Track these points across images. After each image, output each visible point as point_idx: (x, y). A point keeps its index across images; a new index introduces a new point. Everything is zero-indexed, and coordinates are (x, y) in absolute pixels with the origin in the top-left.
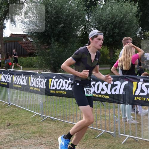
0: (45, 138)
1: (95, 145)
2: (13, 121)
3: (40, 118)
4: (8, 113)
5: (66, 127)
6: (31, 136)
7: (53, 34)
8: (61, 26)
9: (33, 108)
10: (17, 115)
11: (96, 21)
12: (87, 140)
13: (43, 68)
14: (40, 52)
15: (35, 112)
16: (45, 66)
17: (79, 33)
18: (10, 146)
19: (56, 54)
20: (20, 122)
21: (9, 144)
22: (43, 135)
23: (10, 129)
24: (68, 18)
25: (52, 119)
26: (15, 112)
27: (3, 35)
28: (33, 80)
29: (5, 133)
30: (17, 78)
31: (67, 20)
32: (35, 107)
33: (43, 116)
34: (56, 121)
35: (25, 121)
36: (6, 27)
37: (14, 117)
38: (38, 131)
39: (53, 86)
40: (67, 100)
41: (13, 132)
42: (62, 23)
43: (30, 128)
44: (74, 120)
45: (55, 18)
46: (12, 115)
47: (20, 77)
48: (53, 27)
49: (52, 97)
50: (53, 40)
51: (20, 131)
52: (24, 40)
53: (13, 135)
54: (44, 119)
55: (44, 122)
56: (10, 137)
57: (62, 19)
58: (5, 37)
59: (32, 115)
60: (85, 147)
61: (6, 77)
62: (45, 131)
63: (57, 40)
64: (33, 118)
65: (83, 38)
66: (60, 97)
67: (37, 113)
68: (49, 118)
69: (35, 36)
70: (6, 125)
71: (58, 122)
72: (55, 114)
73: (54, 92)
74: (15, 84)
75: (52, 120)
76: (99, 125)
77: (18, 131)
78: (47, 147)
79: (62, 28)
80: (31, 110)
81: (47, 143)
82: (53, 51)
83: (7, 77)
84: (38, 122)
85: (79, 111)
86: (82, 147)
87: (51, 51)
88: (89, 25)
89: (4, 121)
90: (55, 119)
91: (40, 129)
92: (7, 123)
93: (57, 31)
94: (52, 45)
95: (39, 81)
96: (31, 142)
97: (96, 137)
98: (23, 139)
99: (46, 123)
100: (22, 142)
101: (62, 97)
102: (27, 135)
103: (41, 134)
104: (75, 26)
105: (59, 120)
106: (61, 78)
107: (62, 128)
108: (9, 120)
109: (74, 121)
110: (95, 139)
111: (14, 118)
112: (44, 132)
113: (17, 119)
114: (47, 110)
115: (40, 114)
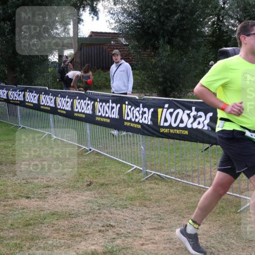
0: (150, 209)
1: (238, 225)
2: (96, 178)
3: (140, 174)
4: (87, 165)
5: (185, 190)
6: (126, 203)
7: (162, 31)
8: (176, 17)
9: (129, 157)
10: (103, 169)
11: (238, 7)
12: (223, 214)
13: (145, 90)
14: (140, 63)
15: (132, 165)
16: (148, 87)
17: (207, 30)
18: (93, 220)
19: (168, 67)
20: (108, 181)
21: (91, 216)
22: (147, 203)
23: (91, 191)
24: (188, 2)
25: (161, 177)
26: (99, 164)
27: (79, 34)
28: (130, 109)
29: (84, 198)
30: (101, 106)
31: (187, 6)
32: (133, 156)
33: (147, 172)
34: (169, 180)
35: (116, 178)
36: (83, 21)
37: (97, 172)
38: (138, 197)
39: (166, 120)
40: (187, 145)
41: (96, 196)
42: (178, 11)
43: (125, 191)
44: (199, 180)
45: (166, 3)
46: (94, 168)
47: (106, 104)
48: (162, 19)
49: (161, 139)
50: (161, 42)
51: (107, 195)
52: (112, 42)
53: (96, 202)
54: (147, 176)
55: (148, 182)
56: (91, 204)
57: (177, 4)
58: (81, 38)
59: (127, 168)
60: (220, 227)
61: (83, 104)
62: (150, 198)
63: (170, 42)
64: (129, 174)
65: (214, 39)
66: (176, 140)
67: (136, 167)
68: (156, 176)
69: (131, 35)
70: (86, 184)
71: (171, 182)
72: (166, 168)
73: (166, 131)
74: (98, 116)
75: (162, 179)
76: (243, 189)
77: (105, 195)
78: (153, 224)
79: (178, 20)
80: (126, 161)
81: (153, 216)
82: (162, 61)
83: (85, 103)
84: (138, 181)
85: (209, 165)
86: (214, 226)
87: (160, 61)
88: (226, 15)
89: (81, 177)
90: (165, 177)
91: (141, 193)
92: (87, 181)
93: (170, 25)
94: (160, 50)
95: (141, 112)
96: (126, 214)
97: (239, 211)
98: (114, 209)
99: (150, 183)
100: (111, 214)
101: (180, 140)
102: (121, 202)
103: (144, 201)
104: (200, 16)
105: (174, 178)
106: (179, 108)
107: (178, 193)
108: (89, 176)
109: (200, 182)
110: (237, 213)
111: (98, 174)
112: (148, 198)
113: (103, 175)
114: (154, 162)
115: (142, 169)
